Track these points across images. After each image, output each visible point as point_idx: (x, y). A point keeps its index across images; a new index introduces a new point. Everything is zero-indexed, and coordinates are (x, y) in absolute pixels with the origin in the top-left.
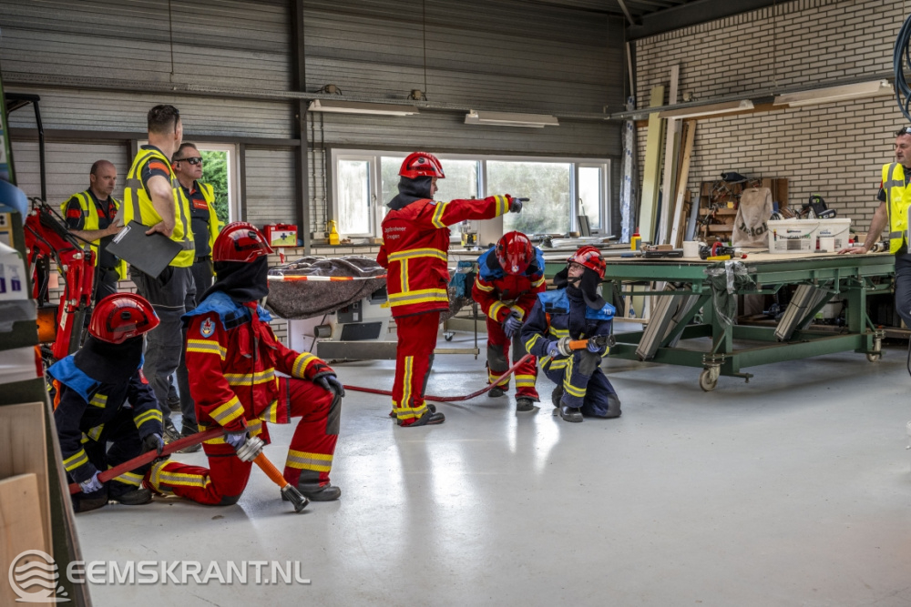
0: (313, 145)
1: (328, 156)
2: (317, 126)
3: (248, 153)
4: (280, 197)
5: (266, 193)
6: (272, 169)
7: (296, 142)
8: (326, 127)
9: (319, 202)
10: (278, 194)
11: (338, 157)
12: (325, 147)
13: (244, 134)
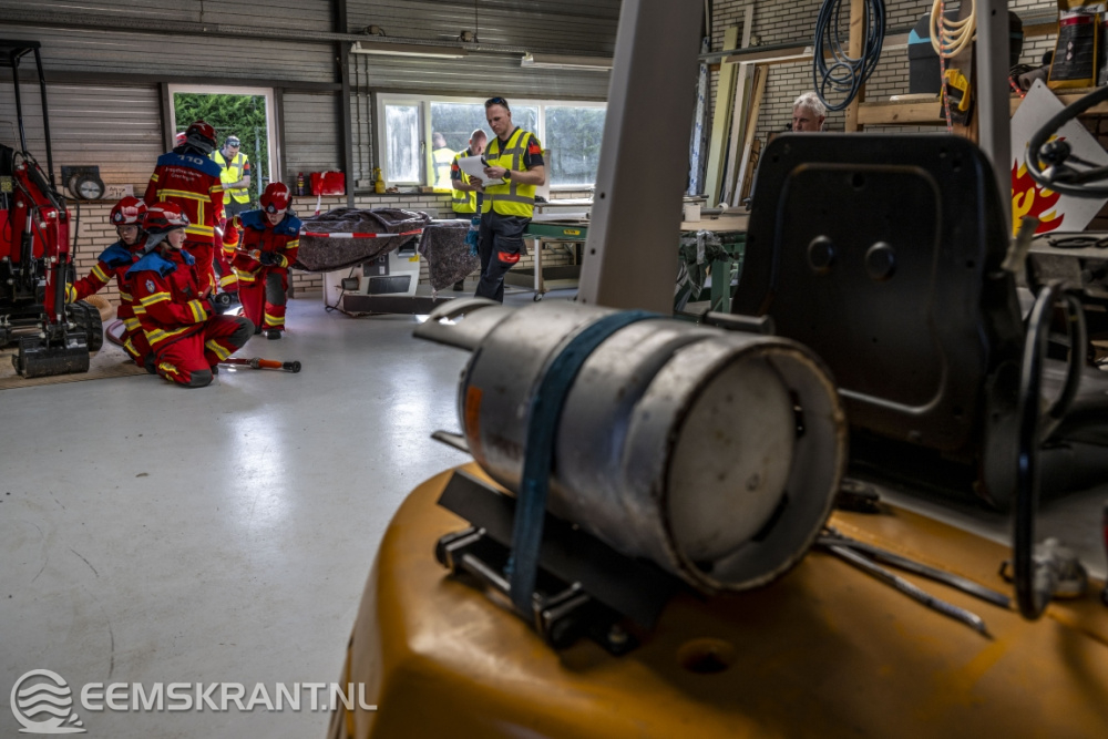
0: (356, 89)
1: (374, 101)
2: (361, 70)
3: (287, 97)
5: (308, 139)
6: (313, 114)
7: (338, 87)
8: (371, 70)
9: (364, 149)
10: (320, 140)
11: (384, 101)
12: (370, 91)
13: (283, 78)
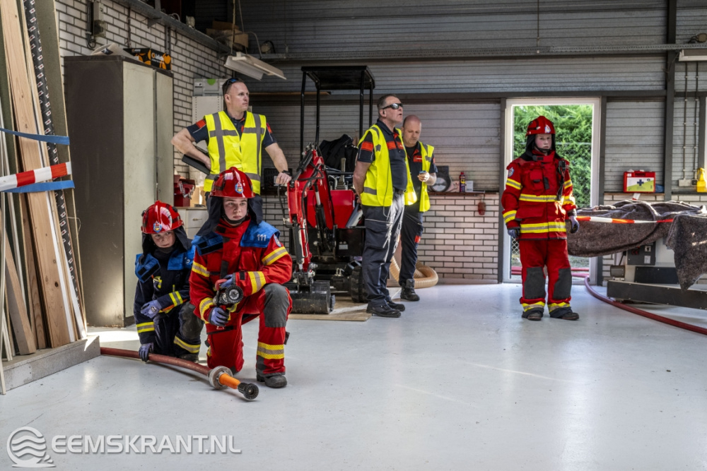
0: (684, 95)
1: (703, 105)
2: (691, 77)
4: (645, 146)
7: (663, 92)
8: (701, 76)
9: (689, 150)
12: (699, 96)
13: (611, 88)
